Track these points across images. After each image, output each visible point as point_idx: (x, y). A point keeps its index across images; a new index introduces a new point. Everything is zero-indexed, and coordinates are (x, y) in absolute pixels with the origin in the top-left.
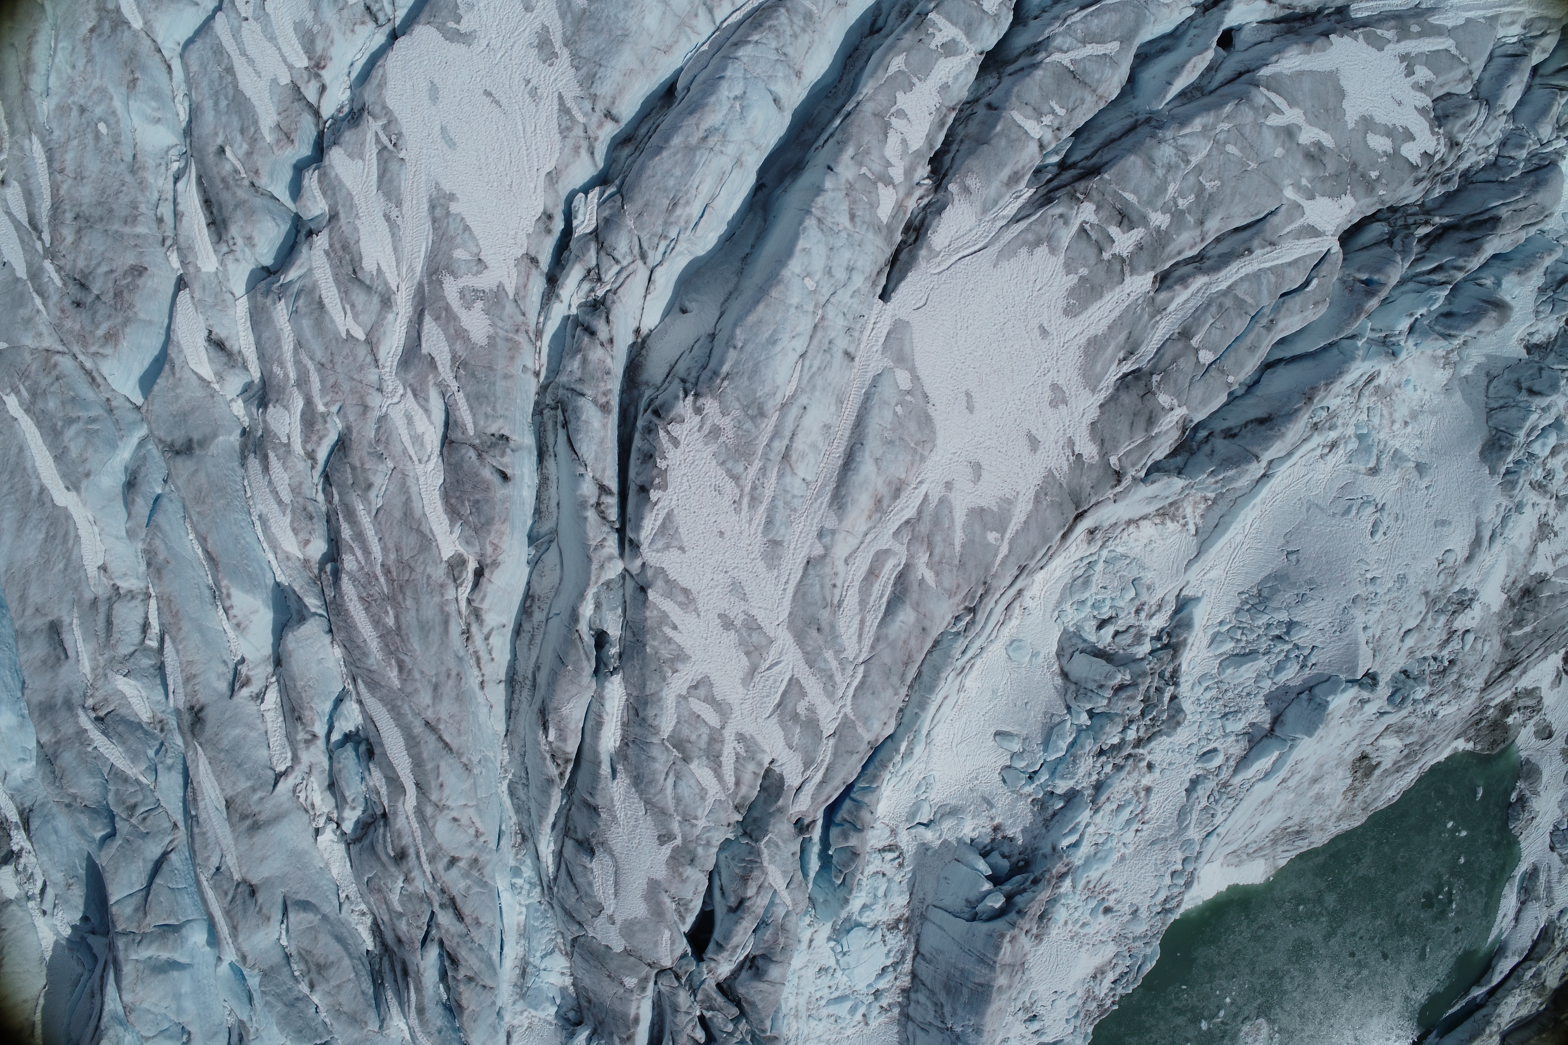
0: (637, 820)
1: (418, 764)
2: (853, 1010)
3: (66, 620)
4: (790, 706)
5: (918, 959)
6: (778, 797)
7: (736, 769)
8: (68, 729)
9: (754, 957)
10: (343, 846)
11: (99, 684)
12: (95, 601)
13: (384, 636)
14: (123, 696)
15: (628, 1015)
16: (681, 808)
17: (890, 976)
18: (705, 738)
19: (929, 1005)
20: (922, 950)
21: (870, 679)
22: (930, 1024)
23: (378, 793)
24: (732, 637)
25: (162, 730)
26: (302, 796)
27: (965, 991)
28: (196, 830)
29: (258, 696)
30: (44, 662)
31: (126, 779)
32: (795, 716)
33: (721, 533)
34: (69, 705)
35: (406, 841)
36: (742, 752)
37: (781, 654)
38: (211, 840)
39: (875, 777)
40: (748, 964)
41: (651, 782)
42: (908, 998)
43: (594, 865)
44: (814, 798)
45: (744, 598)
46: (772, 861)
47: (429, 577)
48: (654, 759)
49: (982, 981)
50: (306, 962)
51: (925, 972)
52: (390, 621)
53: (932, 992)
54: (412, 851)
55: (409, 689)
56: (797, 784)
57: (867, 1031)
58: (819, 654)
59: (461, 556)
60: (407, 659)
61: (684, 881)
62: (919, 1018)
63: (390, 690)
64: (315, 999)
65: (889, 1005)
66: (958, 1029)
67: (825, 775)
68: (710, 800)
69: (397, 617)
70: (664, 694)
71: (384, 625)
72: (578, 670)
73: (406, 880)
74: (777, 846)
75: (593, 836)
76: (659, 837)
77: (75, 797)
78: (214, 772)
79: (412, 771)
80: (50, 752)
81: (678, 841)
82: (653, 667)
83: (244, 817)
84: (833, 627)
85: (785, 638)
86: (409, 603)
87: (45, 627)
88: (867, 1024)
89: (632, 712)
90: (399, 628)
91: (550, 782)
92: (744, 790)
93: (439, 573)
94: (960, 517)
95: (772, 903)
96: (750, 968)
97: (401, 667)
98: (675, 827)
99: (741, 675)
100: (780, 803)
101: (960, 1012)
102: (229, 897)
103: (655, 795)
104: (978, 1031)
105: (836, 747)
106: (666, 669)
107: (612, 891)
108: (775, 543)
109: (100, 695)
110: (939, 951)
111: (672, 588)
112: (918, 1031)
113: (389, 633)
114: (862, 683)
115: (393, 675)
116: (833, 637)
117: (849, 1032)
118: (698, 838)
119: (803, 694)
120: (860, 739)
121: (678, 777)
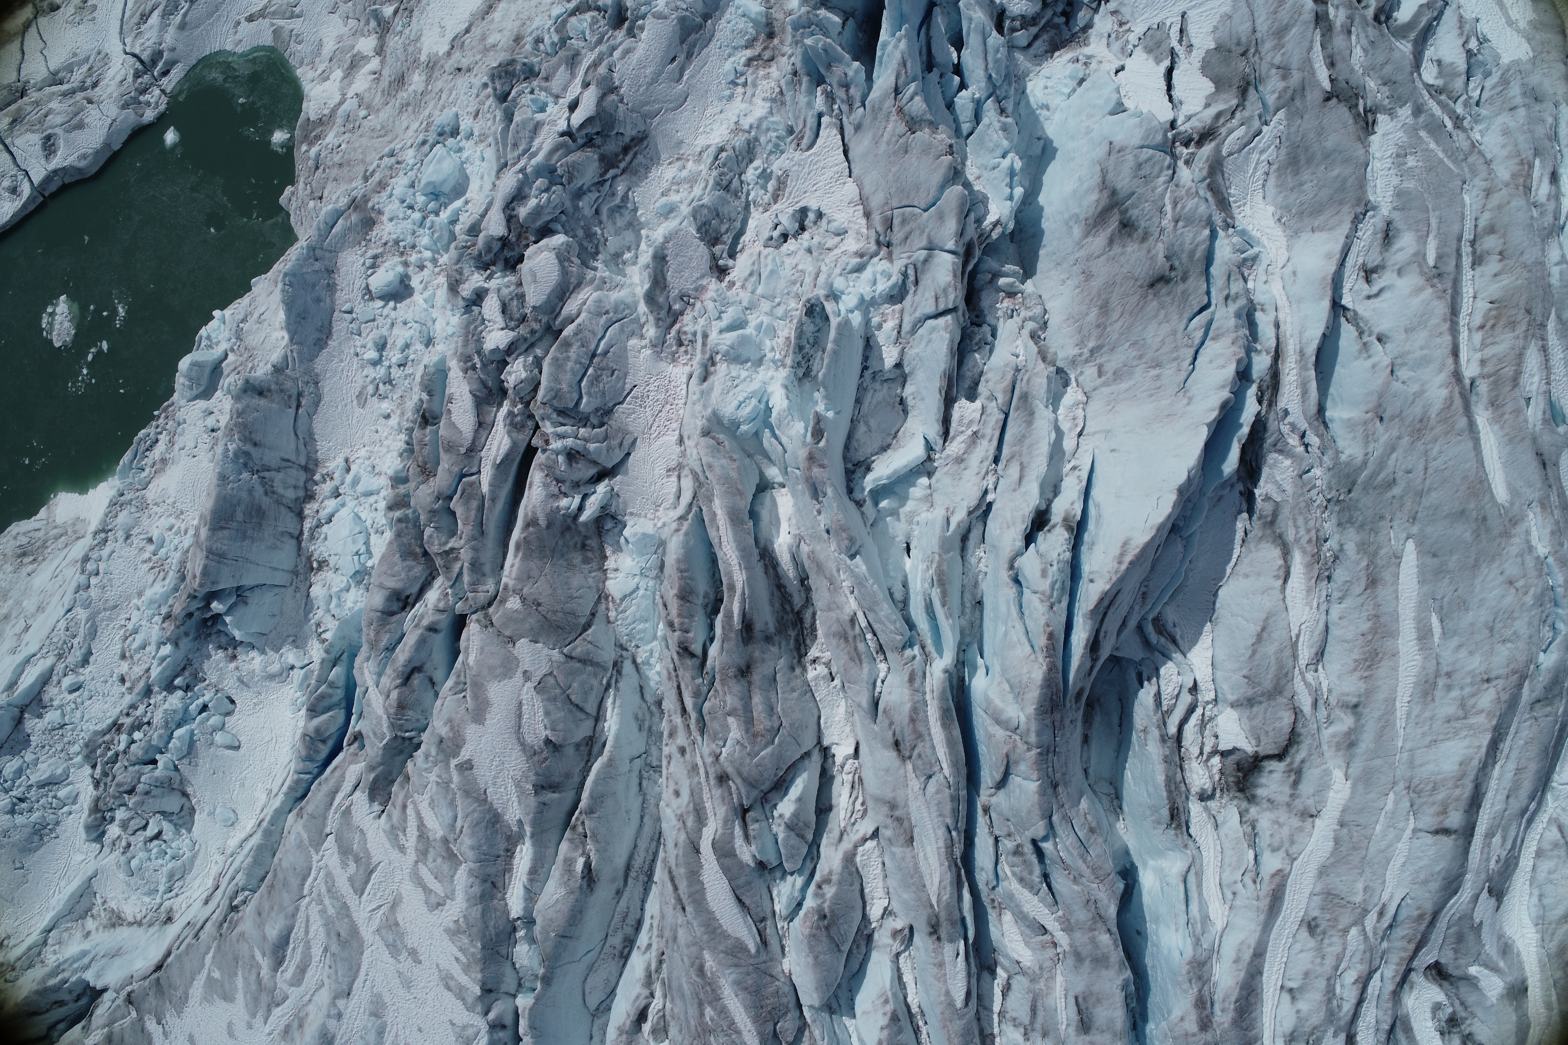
0: (495, 784)
1: (694, 874)
2: (356, 482)
3: (1072, 1031)
4: (361, 871)
5: (296, 533)
6: (375, 781)
7: (405, 820)
8: (1081, 938)
9: (403, 608)
10: (826, 743)
11: (1048, 964)
12: (1045, 1035)
13: (716, 999)
14: (1027, 943)
15: (525, 558)
16: (450, 797)
17: (323, 514)
18: (430, 857)
19: (280, 491)
20: (294, 542)
21: (298, 882)
22: (278, 470)
23: (747, 837)
24: (410, 942)
25: (993, 901)
26: (858, 806)
27: (240, 516)
28: (949, 821)
29: (890, 913)
30: (1099, 1001)
31: (1021, 880)
32: (357, 860)
33: (420, 1030)
34: (1079, 957)
35: (717, 792)
36: (401, 836)
37: (370, 919)
38: (934, 808)
39: (297, 782)
40: (411, 600)
41: (477, 824)
42: (306, 489)
43: (544, 733)
44: (343, 776)
45: (400, 974)
46: (379, 718)
47: (680, 1031)
48: (472, 848)
49: (220, 534)
50: (856, 649)
51: (289, 523)
52: (709, 1012)
53: (279, 503)
54: (712, 782)
55: (694, 949)
56: (358, 793)
57: (346, 452)
58: (338, 913)
59: (655, 1039)
60: (694, 977)
61: (450, 721)
62: (293, 472)
63: (713, 950)
64: (852, 605)
65: (324, 481)
66: (245, 475)
67: (333, 799)
68: (426, 796)
69: (702, 1015)
70: (464, 905)
71: (715, 1009)
72: (545, 932)
73: (717, 757)
74: (375, 734)
75: (546, 759)
76: (471, 768)
77: (1075, 880)
78: (921, 877)
79: (701, 867)
80: (1100, 925)
81: (453, 762)
82: (474, 930)
83: (899, 820)
84: (328, 934)
85: (367, 932)
86: (693, 1023)
87: (1093, 1031)
88: (347, 460)
89: (500, 884)
90: (701, 1005)
91: (590, 811)
92: (401, 796)
93: (673, 1031)
94: (240, 996)
95: (380, 675)
96: (408, 597)
97: (701, 971)
98: (456, 778)
99: (403, 906)
100: (372, 776)
101: (244, 495)
102: (916, 752)
103: (474, 811)
104: (223, 478)
105: (324, 825)
106: (464, 926)
107: (525, 707)
108: (375, 1014)
109: (1050, 952)
110: (274, 547)
111: (460, 993)
112: (293, 458)
113: (710, 1003)
114: (304, 879)
115: (710, 962)
116: (328, 924)
117: (363, 453)
118: (435, 764)
119: (351, 879)
120: (305, 827)
121: (453, 826)
